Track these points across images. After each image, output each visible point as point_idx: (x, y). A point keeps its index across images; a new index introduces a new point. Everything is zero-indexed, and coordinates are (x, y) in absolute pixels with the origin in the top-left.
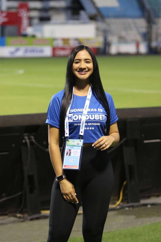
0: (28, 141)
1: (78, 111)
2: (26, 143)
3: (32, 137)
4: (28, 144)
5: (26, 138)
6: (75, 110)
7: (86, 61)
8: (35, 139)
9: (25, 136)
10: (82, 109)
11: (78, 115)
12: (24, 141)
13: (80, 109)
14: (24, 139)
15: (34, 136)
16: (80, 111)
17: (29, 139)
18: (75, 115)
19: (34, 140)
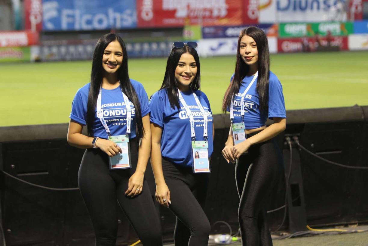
0: (290, 143)
1: (108, 106)
2: (288, 145)
3: (296, 138)
4: (291, 146)
5: (288, 139)
6: (105, 105)
7: (117, 54)
8: (299, 140)
9: (287, 137)
10: (112, 104)
11: (109, 111)
12: (286, 143)
13: (110, 104)
14: (285, 141)
15: (298, 136)
16: (110, 106)
17: (292, 140)
18: (106, 110)
19: (297, 142)
